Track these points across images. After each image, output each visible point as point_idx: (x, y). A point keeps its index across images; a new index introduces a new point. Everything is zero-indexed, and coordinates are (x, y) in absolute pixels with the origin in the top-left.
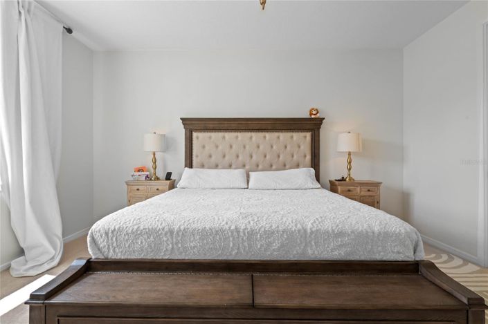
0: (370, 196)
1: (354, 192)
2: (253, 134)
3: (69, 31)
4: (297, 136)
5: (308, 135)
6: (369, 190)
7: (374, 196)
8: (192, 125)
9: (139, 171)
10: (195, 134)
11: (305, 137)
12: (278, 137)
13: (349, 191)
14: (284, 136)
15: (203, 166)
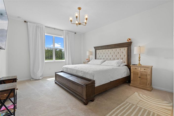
0: (145, 72)
1: (138, 70)
2: (109, 50)
3: (76, 33)
4: (122, 49)
5: (126, 48)
6: (145, 69)
7: (147, 72)
8: (96, 48)
9: (87, 60)
10: (97, 51)
11: (125, 49)
12: (116, 50)
13: (136, 69)
14: (118, 49)
15: (98, 59)
